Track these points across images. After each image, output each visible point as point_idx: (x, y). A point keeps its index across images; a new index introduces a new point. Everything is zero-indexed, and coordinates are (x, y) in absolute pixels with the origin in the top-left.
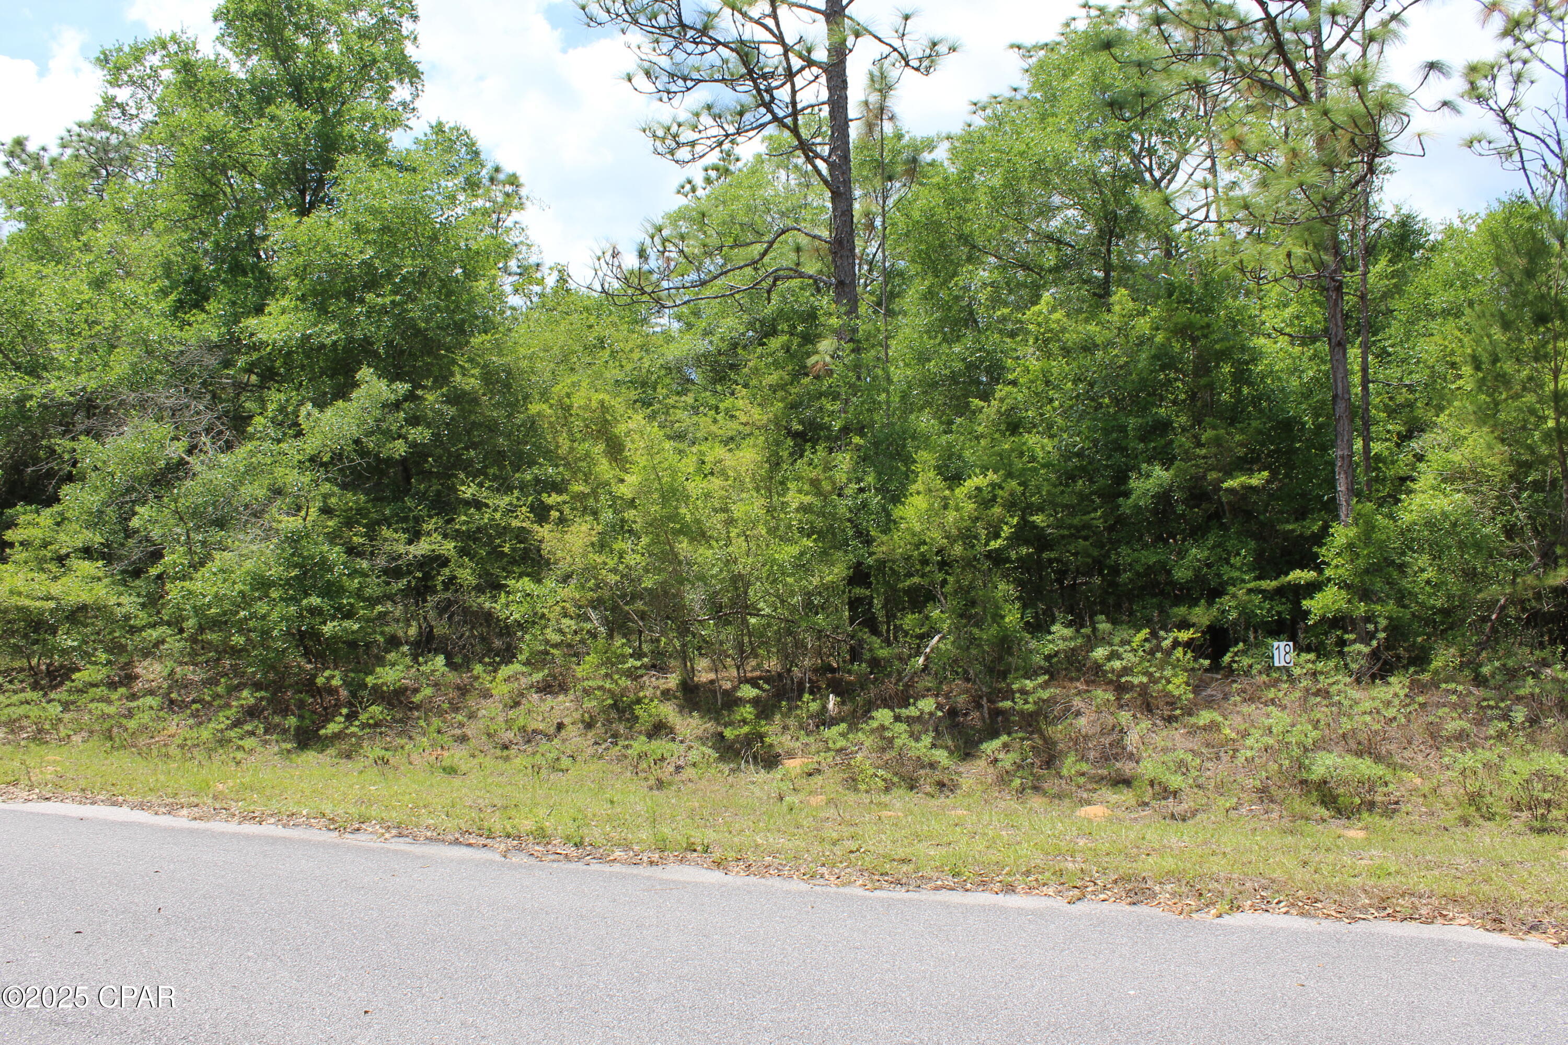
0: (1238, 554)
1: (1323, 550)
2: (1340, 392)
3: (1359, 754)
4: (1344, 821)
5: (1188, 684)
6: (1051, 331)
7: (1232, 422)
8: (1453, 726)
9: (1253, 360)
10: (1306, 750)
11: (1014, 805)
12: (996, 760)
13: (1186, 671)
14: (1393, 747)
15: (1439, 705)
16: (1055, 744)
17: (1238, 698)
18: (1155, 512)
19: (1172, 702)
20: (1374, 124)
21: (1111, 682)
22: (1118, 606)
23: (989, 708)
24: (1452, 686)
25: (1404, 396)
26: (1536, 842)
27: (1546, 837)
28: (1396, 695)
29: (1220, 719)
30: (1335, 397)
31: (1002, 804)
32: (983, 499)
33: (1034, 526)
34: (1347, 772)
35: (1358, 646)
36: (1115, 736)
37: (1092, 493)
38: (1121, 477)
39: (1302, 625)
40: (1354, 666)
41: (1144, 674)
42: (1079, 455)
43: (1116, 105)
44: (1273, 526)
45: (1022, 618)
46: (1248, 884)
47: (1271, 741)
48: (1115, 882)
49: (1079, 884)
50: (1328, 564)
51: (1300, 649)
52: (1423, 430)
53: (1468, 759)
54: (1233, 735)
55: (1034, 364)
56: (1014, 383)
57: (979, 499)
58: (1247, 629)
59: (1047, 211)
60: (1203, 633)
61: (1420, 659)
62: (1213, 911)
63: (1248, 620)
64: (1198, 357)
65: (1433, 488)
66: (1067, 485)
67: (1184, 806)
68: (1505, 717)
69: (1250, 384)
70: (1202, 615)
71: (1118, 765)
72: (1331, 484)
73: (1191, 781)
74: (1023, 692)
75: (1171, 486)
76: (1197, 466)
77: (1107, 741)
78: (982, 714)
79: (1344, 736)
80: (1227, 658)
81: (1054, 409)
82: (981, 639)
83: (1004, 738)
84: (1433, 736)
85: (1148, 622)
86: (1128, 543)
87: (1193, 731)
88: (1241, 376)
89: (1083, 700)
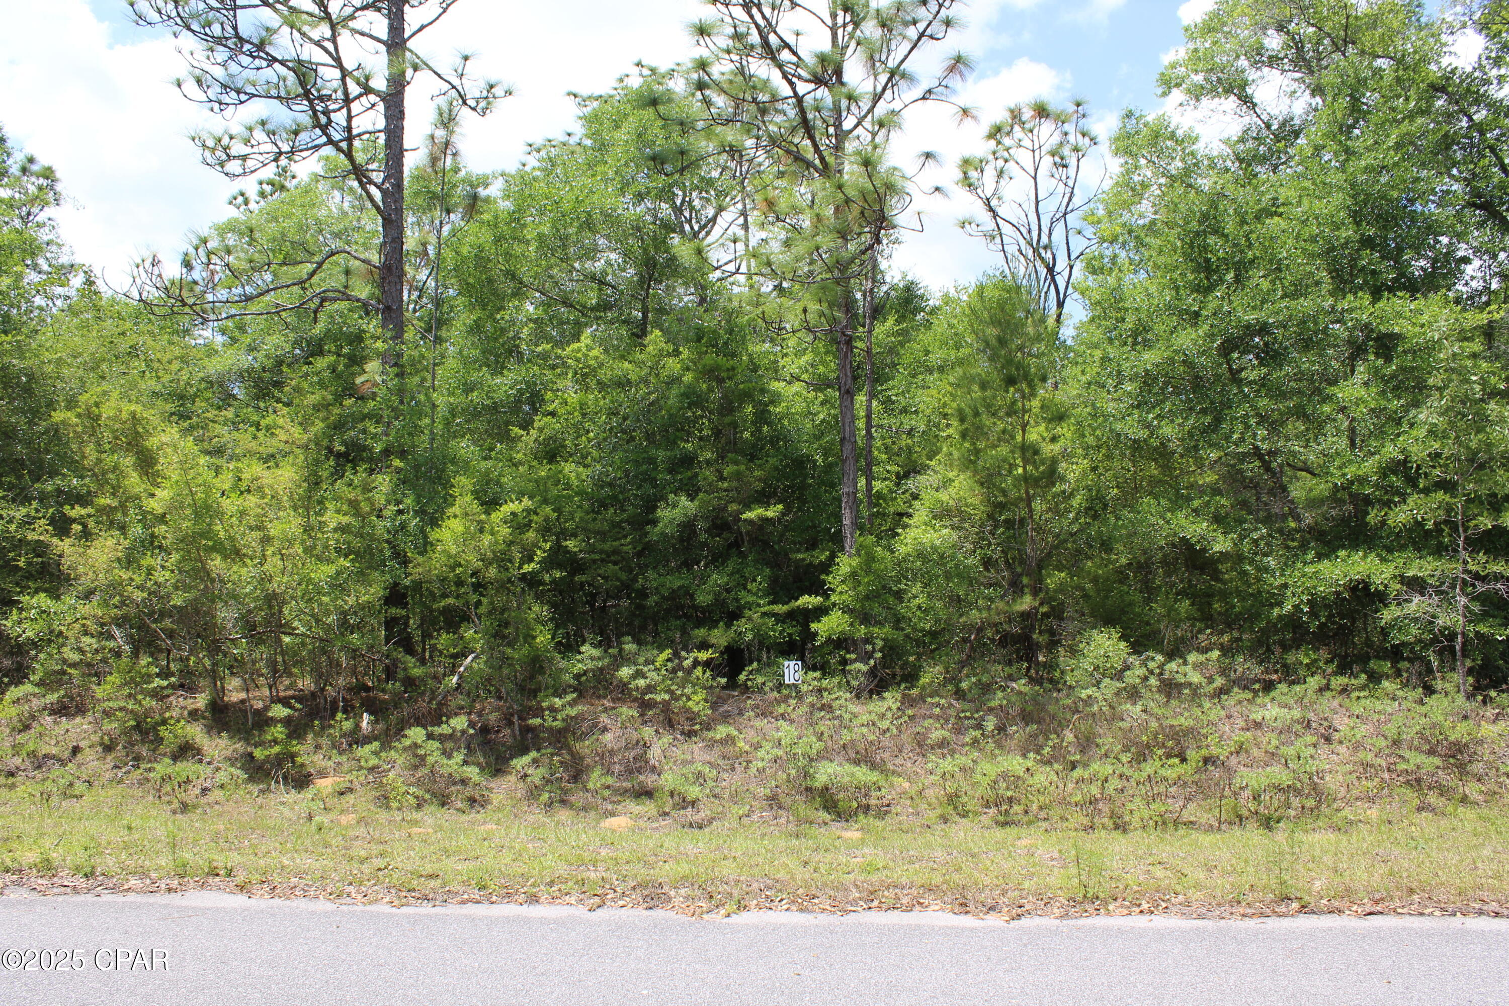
0: (755, 580)
1: (830, 578)
2: (847, 435)
3: (857, 762)
4: (844, 824)
5: (706, 701)
6: (589, 366)
7: (752, 458)
8: (937, 735)
9: (772, 402)
10: (811, 760)
11: (543, 818)
12: (526, 775)
13: (705, 688)
14: (886, 755)
15: (925, 717)
16: (582, 758)
17: (752, 714)
18: (681, 540)
19: (692, 718)
20: (881, 201)
21: (636, 700)
22: (643, 628)
23: (520, 725)
24: (937, 699)
25: (902, 442)
26: (1000, 834)
27: (1008, 829)
28: (890, 709)
29: (735, 733)
30: (843, 440)
31: (531, 818)
32: (519, 524)
33: (566, 551)
34: (846, 779)
35: (859, 666)
36: (638, 751)
37: (621, 521)
38: (651, 506)
39: (809, 646)
40: (855, 683)
41: (666, 692)
42: (610, 485)
43: (657, 160)
44: (787, 555)
45: (553, 638)
46: (755, 885)
47: (780, 753)
48: (634, 888)
49: (600, 892)
50: (833, 590)
51: (807, 668)
52: (919, 472)
53: (947, 764)
54: (747, 748)
55: (573, 397)
56: (553, 414)
57: (514, 524)
58: (760, 650)
59: (591, 253)
60: (722, 653)
61: (911, 678)
62: (723, 912)
63: (762, 642)
64: (725, 397)
65: (926, 524)
66: (598, 513)
67: (702, 815)
68: (979, 726)
69: (769, 424)
70: (720, 637)
71: (642, 778)
72: (838, 517)
73: (708, 791)
74: (552, 709)
75: (696, 516)
76: (719, 498)
77: (631, 755)
78: (513, 731)
79: (844, 746)
80: (742, 677)
81: (589, 440)
82: (513, 658)
83: (534, 754)
84: (920, 745)
85: (671, 643)
86: (655, 568)
87: (711, 744)
88: (762, 416)
89: (609, 717)
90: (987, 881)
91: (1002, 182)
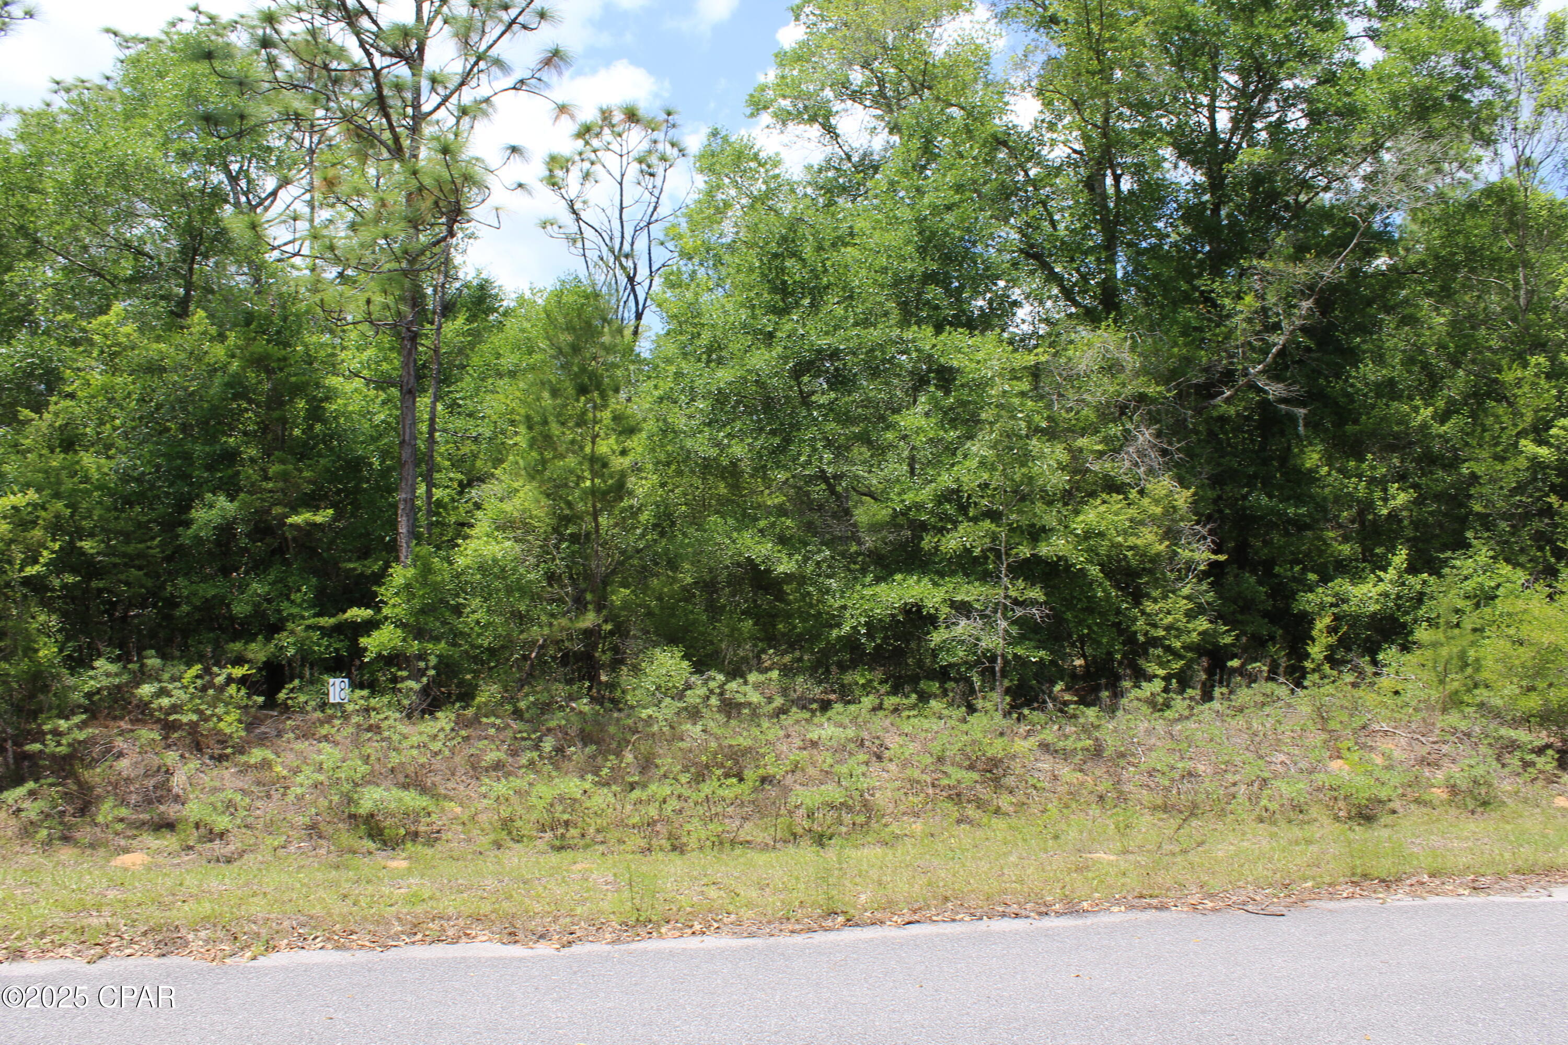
0: (299, 590)
1: (382, 590)
2: (407, 438)
3: (405, 787)
4: (390, 853)
5: (240, 722)
6: (119, 344)
7: (302, 457)
8: (491, 756)
9: (327, 399)
10: (356, 785)
11: (39, 859)
12: (19, 810)
13: (239, 708)
14: (437, 779)
15: (480, 738)
16: (91, 788)
17: (291, 735)
18: (218, 543)
19: (223, 741)
20: (457, 191)
21: (158, 721)
22: (169, 641)
23: (14, 752)
24: (492, 719)
25: (467, 448)
26: (554, 858)
27: (563, 854)
28: (442, 729)
29: (272, 756)
30: (403, 443)
31: (24, 860)
32: (21, 519)
33: (81, 552)
34: (393, 805)
35: (412, 684)
36: (160, 778)
37: (149, 521)
38: (184, 505)
39: (358, 662)
40: (406, 702)
41: (195, 712)
42: (139, 480)
44: (336, 563)
45: (61, 651)
46: (286, 924)
47: (321, 778)
48: (145, 934)
49: (103, 940)
50: (386, 603)
51: (356, 685)
52: (483, 481)
53: (501, 788)
54: (285, 773)
55: (97, 378)
56: (72, 396)
57: (16, 519)
58: (303, 665)
59: (130, 215)
60: (260, 669)
61: (466, 696)
62: (249, 954)
63: (305, 657)
64: (274, 389)
65: (488, 536)
66: (123, 510)
67: (232, 847)
68: (537, 747)
69: (324, 422)
70: (258, 651)
71: (162, 808)
72: (393, 525)
73: (239, 821)
74: (56, 733)
75: (235, 518)
76: (263, 500)
77: (151, 783)
78: (5, 759)
79: (393, 770)
80: (282, 695)
81: (115, 429)
82: (8, 675)
83: (31, 785)
84: (474, 768)
85: (201, 658)
86: (186, 574)
87: (245, 769)
88: (316, 413)
89: (125, 741)
90: (538, 908)
91: (588, 185)
